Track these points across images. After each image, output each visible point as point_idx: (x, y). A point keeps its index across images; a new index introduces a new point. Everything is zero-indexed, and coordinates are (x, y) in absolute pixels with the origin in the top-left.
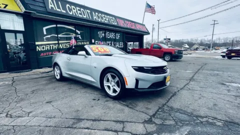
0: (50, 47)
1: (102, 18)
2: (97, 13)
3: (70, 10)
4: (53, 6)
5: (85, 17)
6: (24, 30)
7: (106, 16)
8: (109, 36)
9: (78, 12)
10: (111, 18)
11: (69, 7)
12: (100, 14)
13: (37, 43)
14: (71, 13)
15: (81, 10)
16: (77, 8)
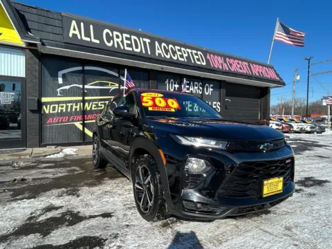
0: (67, 107)
1: (174, 53)
2: (163, 44)
3: (109, 38)
4: (77, 32)
5: (138, 50)
6: (24, 76)
7: (183, 49)
8: (188, 89)
9: (125, 42)
10: (194, 52)
11: (107, 34)
12: (171, 46)
13: (44, 100)
14: (110, 45)
15: (133, 37)
16: (125, 35)
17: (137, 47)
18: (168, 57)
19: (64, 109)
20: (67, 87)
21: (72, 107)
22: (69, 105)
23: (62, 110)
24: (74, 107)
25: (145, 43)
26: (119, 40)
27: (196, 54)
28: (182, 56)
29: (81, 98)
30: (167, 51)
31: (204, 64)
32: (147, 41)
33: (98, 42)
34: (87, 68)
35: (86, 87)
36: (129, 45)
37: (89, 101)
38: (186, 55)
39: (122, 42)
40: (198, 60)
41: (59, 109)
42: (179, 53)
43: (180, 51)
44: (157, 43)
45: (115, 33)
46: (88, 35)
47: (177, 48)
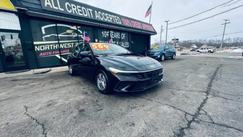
1: (105, 17)
2: (99, 12)
3: (70, 8)
4: (49, 4)
5: (86, 15)
6: (20, 30)
7: (109, 15)
8: (113, 36)
9: (79, 10)
10: (115, 17)
11: (68, 5)
12: (103, 13)
13: (35, 43)
14: (70, 12)
15: (83, 8)
16: (78, 7)
17: (85, 14)
18: (102, 19)
19: (48, 48)
20: (49, 36)
21: (53, 47)
22: (51, 46)
23: (47, 49)
24: (54, 47)
25: (89, 11)
26: (75, 9)
27: (116, 18)
28: (109, 19)
29: (57, 42)
30: (101, 16)
31: (120, 23)
32: (91, 10)
33: (63, 10)
34: (58, 25)
35: (59, 35)
36: (81, 12)
37: (62, 43)
38: (111, 19)
39: (77, 10)
40: (118, 21)
41: (45, 48)
42: (108, 17)
43: (108, 16)
44: (96, 12)
45: (72, 5)
46: (56, 5)
47: (107, 14)
